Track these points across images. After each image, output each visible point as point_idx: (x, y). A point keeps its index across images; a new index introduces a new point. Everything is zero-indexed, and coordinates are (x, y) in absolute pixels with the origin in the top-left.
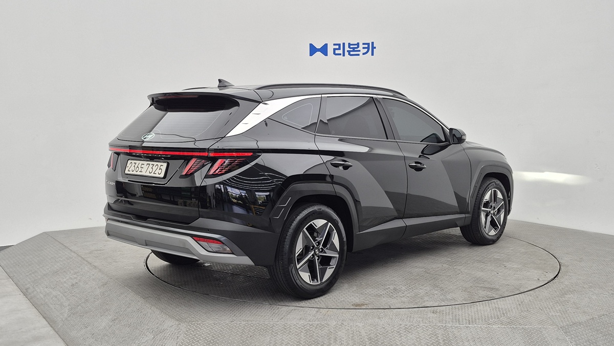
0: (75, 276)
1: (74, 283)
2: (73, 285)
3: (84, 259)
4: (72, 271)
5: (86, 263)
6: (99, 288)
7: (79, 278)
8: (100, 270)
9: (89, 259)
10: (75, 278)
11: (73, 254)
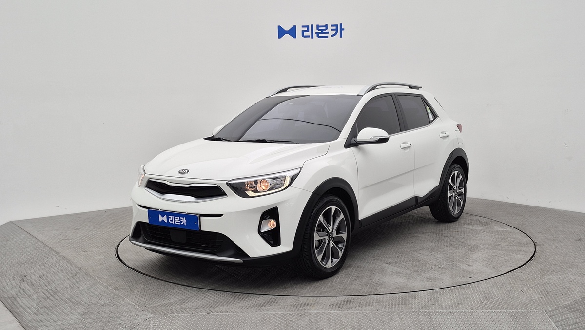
0: (43, 267)
1: (42, 274)
2: (41, 277)
3: (52, 249)
4: (40, 263)
5: (54, 253)
6: (68, 279)
7: (47, 270)
8: (69, 261)
9: (57, 250)
10: (43, 269)
11: (40, 244)
